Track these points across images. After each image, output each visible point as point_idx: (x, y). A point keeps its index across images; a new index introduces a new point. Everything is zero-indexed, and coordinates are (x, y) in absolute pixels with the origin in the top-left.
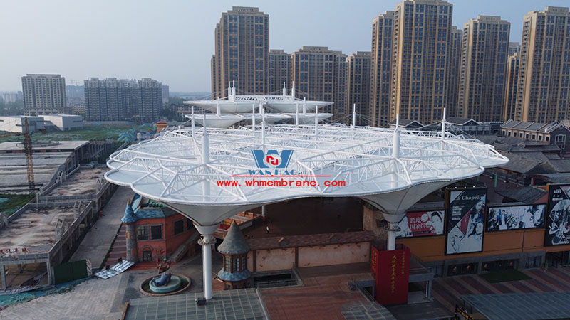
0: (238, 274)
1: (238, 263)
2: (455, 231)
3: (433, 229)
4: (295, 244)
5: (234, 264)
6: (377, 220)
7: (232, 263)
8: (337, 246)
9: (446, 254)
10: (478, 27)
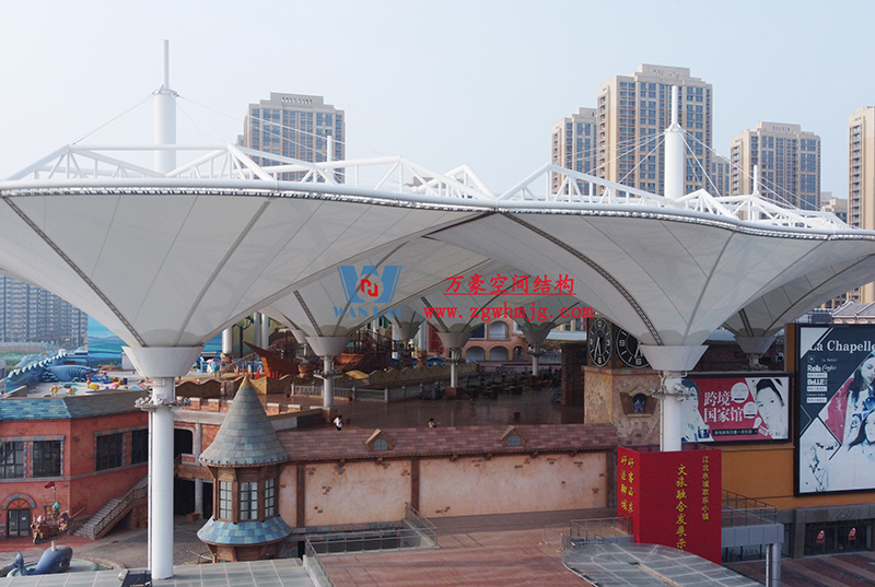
0: (253, 525)
1: (254, 496)
2: (815, 433)
3: (763, 424)
4: (411, 449)
5: (243, 497)
6: (623, 395)
7: (237, 495)
8: (520, 460)
9: (797, 493)
10: (759, 142)
